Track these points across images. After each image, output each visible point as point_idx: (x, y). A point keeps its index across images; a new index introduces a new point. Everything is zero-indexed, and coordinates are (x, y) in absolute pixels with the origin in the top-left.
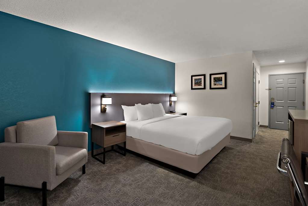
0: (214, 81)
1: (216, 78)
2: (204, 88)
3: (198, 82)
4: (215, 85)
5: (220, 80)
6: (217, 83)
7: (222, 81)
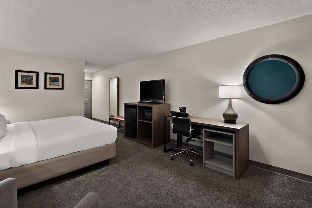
0: (50, 81)
1: (52, 78)
2: (37, 88)
3: (27, 79)
4: (51, 85)
5: (57, 80)
6: (54, 83)
7: (59, 81)
